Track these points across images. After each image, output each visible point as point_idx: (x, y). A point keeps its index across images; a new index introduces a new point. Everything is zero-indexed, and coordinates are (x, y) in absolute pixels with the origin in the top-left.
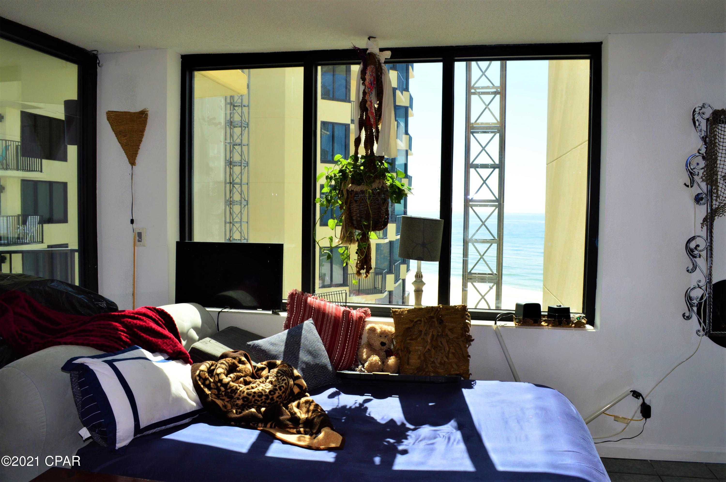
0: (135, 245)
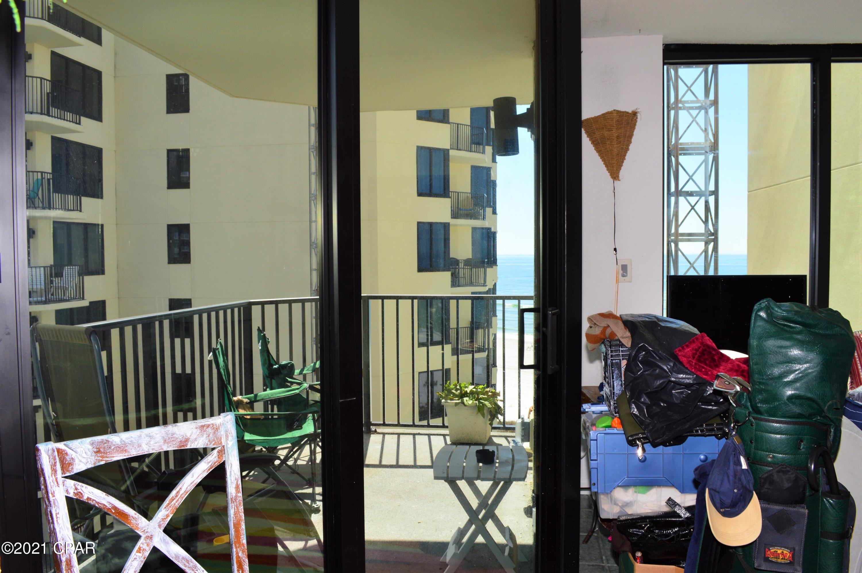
0: (617, 282)
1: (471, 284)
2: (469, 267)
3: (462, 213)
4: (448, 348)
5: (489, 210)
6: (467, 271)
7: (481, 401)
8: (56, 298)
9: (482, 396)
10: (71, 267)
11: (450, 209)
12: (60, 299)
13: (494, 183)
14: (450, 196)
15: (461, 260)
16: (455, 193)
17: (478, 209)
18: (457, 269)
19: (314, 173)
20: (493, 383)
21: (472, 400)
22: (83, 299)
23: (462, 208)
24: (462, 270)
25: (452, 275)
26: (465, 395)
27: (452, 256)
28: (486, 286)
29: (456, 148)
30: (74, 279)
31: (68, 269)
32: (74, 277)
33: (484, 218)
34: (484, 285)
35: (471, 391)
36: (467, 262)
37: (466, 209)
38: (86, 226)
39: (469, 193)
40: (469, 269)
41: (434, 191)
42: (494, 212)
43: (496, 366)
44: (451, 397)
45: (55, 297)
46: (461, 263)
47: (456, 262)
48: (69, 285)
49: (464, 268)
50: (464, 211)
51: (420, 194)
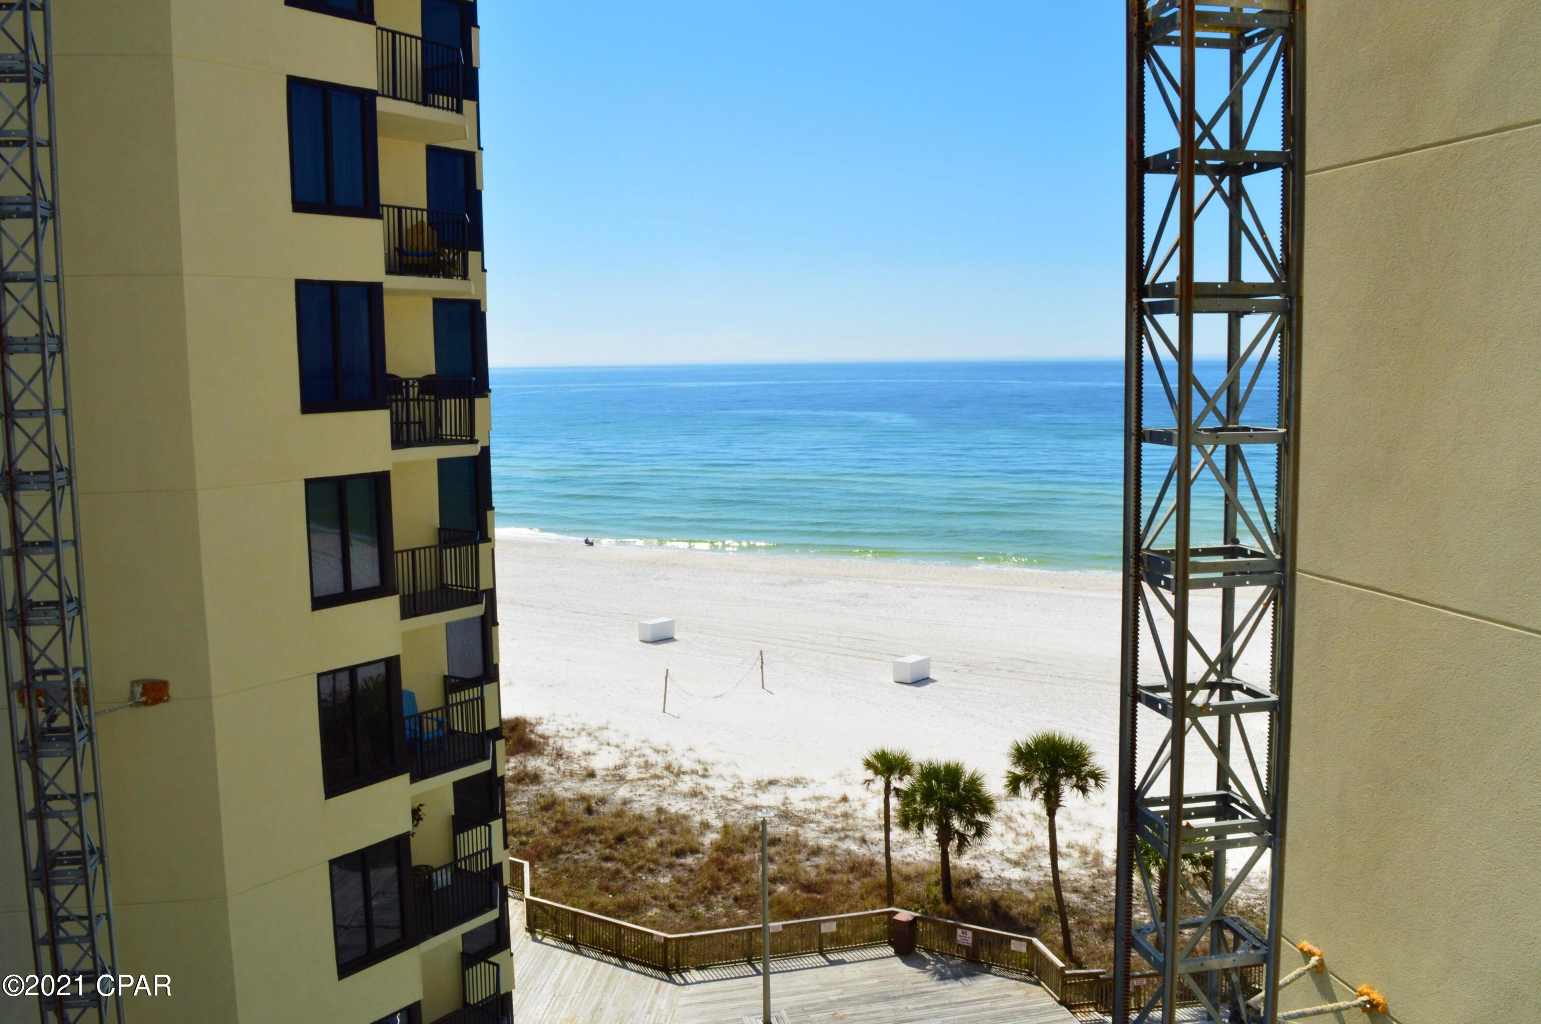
1: (438, 440)
2: (431, 397)
3: (410, 262)
4: (391, 603)
5: (475, 258)
6: (427, 408)
11: (383, 249)
14: (381, 213)
15: (413, 379)
16: (391, 209)
17: (450, 253)
18: (404, 404)
23: (409, 250)
24: (416, 403)
25: (392, 417)
27: (390, 369)
28: (476, 442)
29: (391, 94)
33: (465, 275)
34: (473, 441)
36: (427, 384)
37: (420, 251)
39: (425, 210)
40: (434, 400)
41: (336, 200)
46: (412, 386)
47: (396, 384)
49: (418, 400)
50: (415, 258)
51: (299, 206)
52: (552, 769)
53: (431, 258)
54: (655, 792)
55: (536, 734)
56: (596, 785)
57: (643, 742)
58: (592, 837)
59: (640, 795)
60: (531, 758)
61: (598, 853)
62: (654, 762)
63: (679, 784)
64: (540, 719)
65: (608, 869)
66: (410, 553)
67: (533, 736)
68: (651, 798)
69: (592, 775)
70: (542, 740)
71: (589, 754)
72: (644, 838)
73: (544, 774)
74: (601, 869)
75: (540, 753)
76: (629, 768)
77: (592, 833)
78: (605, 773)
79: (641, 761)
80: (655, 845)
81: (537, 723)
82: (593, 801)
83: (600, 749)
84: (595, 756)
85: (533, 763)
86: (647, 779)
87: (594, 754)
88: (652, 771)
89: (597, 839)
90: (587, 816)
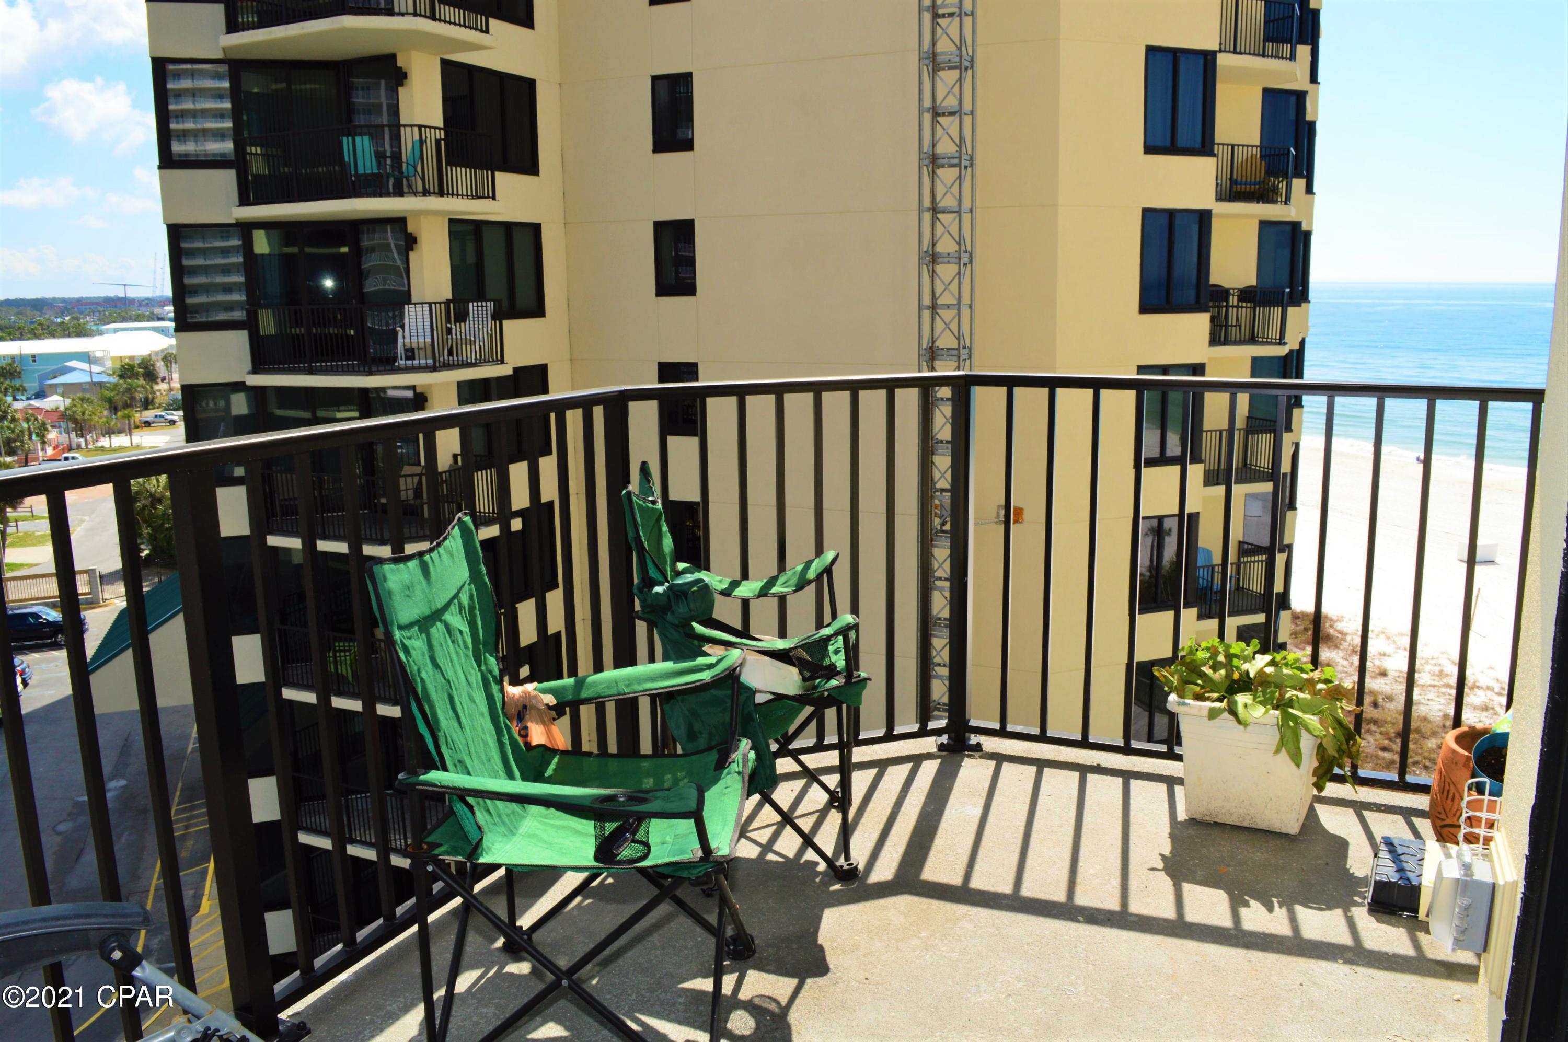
1: (1252, 340)
2: (1249, 305)
3: (1239, 189)
4: (1195, 472)
5: (1298, 184)
6: (1245, 313)
7: (1291, 710)
8: (458, 360)
9: (1295, 693)
10: (484, 304)
11: (1215, 182)
12: (465, 362)
13: (1312, 126)
14: (1216, 151)
15: (1234, 289)
16: (1225, 146)
17: (1274, 182)
18: (1224, 309)
19: (930, 108)
20: (1286, 542)
21: (1262, 703)
22: (502, 362)
23: (1239, 179)
24: (1235, 309)
25: (1213, 319)
26: (1245, 684)
27: (1213, 280)
28: (1285, 344)
29: (1232, 49)
30: (485, 326)
31: (478, 306)
32: (485, 323)
33: (1287, 201)
34: (1281, 342)
35: (1261, 672)
36: (1246, 295)
37: (1249, 180)
38: (508, 227)
39: (1257, 147)
40: (1250, 308)
41: (1181, 142)
42: (1309, 190)
43: (1295, 509)
44: (1197, 689)
45: (455, 358)
46: (1233, 295)
47: (1222, 294)
48: (477, 336)
49: (1237, 307)
50: (1243, 186)
51: (1150, 149)
52: (1345, 663)
53: (1257, 186)
54: (1445, 699)
55: (1335, 630)
56: (1386, 684)
57: (1443, 653)
58: (1373, 728)
59: (1428, 700)
60: (1326, 649)
61: (1377, 743)
62: (1449, 673)
63: (1472, 696)
64: (1342, 617)
65: (1384, 758)
66: (1218, 433)
67: (1331, 631)
68: (1440, 704)
69: (1384, 674)
70: (1340, 636)
71: (1384, 655)
72: (1424, 738)
73: (1337, 665)
74: (1377, 756)
75: (1336, 647)
76: (1423, 674)
77: (1374, 724)
78: (1398, 674)
79: (1436, 670)
80: (1434, 746)
81: (1338, 620)
82: (1381, 697)
83: (1396, 652)
84: (1390, 658)
85: (1328, 654)
86: (1439, 687)
87: (1389, 656)
88: (1445, 681)
89: (1378, 730)
90: (1372, 708)
